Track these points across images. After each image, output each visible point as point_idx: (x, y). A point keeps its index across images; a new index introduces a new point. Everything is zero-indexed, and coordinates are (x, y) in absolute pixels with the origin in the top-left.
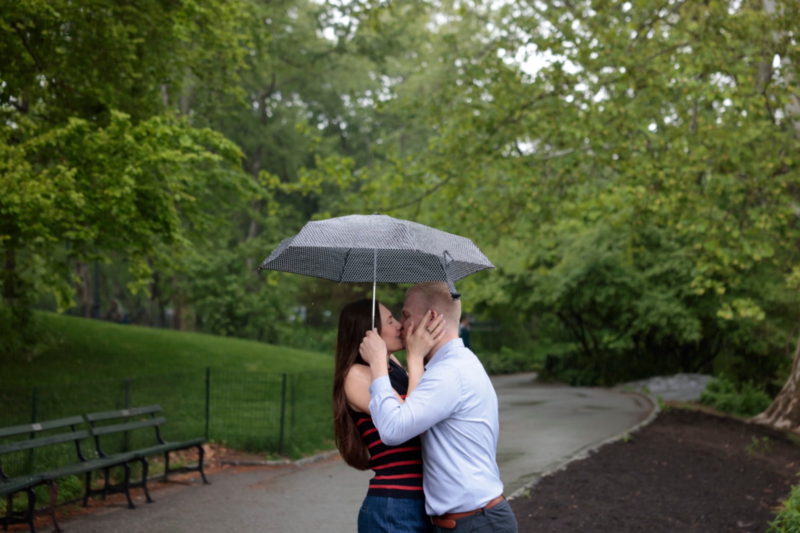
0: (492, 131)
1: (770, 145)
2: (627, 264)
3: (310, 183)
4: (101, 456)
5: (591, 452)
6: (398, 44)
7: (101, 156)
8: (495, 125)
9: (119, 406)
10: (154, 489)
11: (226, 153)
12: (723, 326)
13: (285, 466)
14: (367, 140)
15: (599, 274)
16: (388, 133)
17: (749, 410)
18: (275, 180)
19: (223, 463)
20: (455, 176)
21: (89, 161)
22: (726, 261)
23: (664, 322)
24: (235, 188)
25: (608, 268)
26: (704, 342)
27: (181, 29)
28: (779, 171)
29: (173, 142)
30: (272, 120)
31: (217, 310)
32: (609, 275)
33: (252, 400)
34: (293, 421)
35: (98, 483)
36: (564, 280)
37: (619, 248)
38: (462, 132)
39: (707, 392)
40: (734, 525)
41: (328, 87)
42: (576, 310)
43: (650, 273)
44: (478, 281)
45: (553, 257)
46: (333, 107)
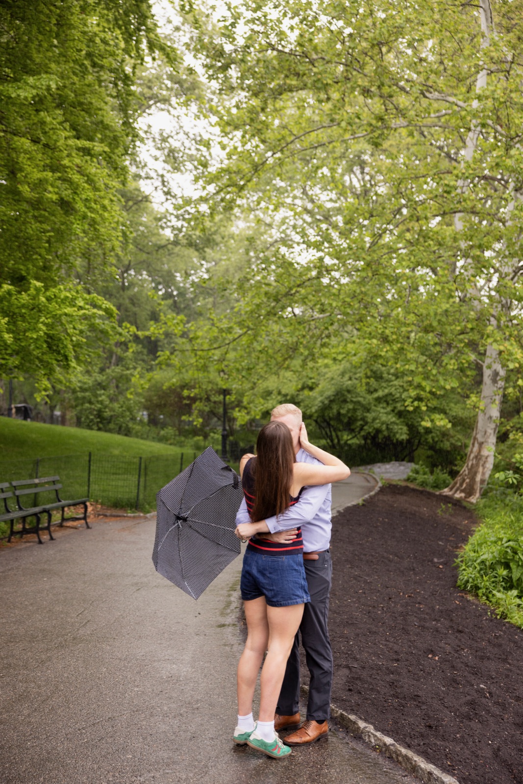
0: (277, 300)
1: (457, 315)
2: (361, 389)
3: (156, 332)
4: (20, 509)
5: (338, 512)
6: (214, 240)
7: (23, 311)
8: (280, 297)
9: (31, 477)
10: (55, 531)
11: (106, 310)
12: (422, 431)
13: (139, 517)
14: (191, 303)
15: (343, 395)
16: (204, 299)
17: (437, 486)
18: (133, 329)
19: (99, 515)
20: (252, 329)
21: (14, 314)
22: (428, 389)
23: (384, 428)
24: (107, 332)
25: (349, 391)
26: (409, 441)
27: (77, 228)
28: (462, 333)
29: (72, 302)
30: (128, 288)
31: (91, 413)
32: (349, 396)
33: (116, 474)
34: (145, 487)
35: (18, 527)
36: (320, 399)
37: (356, 379)
38: (257, 301)
39: (411, 474)
40: (432, 561)
41: (166, 267)
42: (327, 418)
43: (376, 395)
44: (264, 398)
45: (313, 383)
46: (168, 279)
